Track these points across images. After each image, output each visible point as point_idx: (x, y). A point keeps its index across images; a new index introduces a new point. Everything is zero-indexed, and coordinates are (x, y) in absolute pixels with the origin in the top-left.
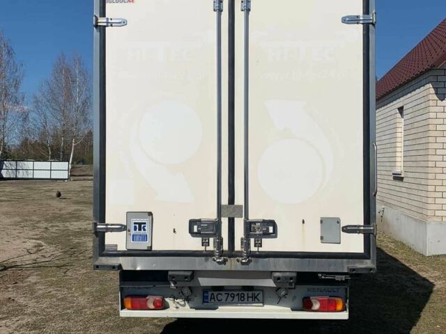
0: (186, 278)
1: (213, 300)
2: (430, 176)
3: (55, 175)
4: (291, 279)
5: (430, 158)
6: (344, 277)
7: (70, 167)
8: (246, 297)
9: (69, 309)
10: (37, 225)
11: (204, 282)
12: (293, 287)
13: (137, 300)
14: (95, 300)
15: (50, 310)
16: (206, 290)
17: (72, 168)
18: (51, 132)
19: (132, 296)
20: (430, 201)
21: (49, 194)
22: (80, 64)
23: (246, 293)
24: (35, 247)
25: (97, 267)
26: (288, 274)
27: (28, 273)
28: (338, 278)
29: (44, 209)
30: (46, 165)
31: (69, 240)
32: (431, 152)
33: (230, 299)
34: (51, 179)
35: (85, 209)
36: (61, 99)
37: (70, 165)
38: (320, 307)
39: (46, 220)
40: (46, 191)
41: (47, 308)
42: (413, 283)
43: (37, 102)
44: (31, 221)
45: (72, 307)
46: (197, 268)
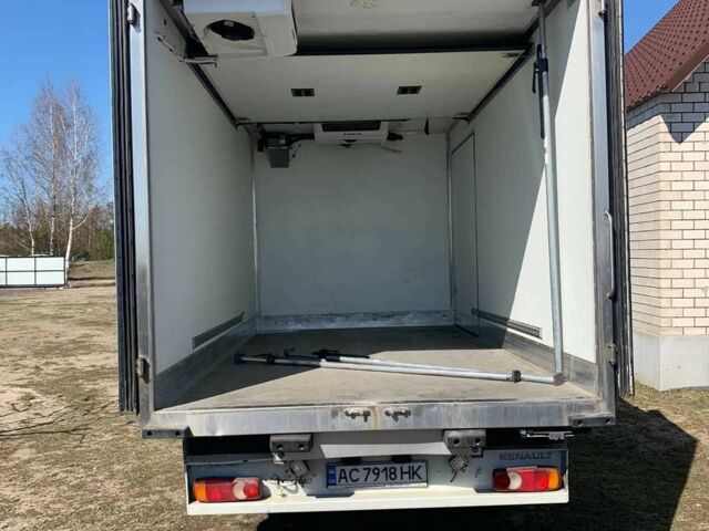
0: (301, 446)
1: (343, 481)
2: (663, 264)
3: (42, 279)
4: (478, 440)
5: (663, 235)
6: (562, 433)
7: (67, 266)
8: (398, 473)
9: (91, 502)
10: (23, 362)
11: (331, 451)
12: (479, 453)
13: (216, 487)
14: (133, 486)
15: (59, 505)
16: (331, 464)
17: (71, 266)
18: (34, 209)
19: (209, 480)
20: (664, 303)
21: (35, 310)
22: (79, 97)
23: (398, 466)
24: (23, 399)
25: (150, 433)
26: (471, 433)
27: (14, 443)
28: (553, 436)
29: (31, 336)
30: (26, 263)
31: (78, 385)
32: (663, 225)
33: (372, 477)
34: (35, 286)
35: (99, 332)
36: (49, 155)
37: (67, 263)
38: (522, 485)
39: (36, 354)
40: (30, 306)
41: (54, 502)
42: (646, 436)
43: (9, 160)
44: (10, 356)
45: (96, 499)
46: (319, 429)
